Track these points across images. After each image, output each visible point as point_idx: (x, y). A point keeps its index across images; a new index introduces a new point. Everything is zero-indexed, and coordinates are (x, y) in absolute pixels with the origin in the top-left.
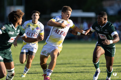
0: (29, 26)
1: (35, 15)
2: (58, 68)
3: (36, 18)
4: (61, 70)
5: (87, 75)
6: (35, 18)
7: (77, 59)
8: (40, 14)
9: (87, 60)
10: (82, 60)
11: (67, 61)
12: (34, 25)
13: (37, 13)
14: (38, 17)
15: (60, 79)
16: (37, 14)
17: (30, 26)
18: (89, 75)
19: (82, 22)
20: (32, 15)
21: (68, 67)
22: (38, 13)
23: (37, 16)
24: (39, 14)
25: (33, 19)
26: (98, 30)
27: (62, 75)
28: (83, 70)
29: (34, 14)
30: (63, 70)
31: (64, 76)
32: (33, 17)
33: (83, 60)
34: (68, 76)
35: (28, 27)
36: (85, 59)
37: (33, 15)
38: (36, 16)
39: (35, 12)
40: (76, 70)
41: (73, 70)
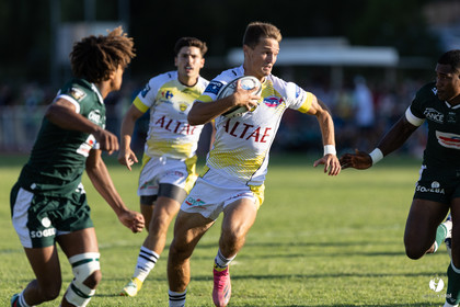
0: (168, 95)
1: (186, 56)
2: (257, 261)
3: (193, 66)
4: (266, 268)
5: (368, 289)
6: (187, 67)
7: (327, 226)
8: (205, 49)
9: (367, 230)
10: (347, 230)
11: (288, 236)
12: (185, 91)
13: (193, 45)
14: (197, 62)
15: (264, 303)
16: (196, 51)
17: (172, 96)
18: (373, 288)
19: (349, 86)
20: (176, 56)
21: (294, 259)
22: (197, 46)
23: (194, 57)
24: (202, 49)
25: (181, 69)
26: (439, 118)
27: (273, 290)
28: (353, 267)
29: (183, 50)
30: (276, 268)
31: (280, 291)
32: (179, 61)
33: (352, 231)
34: (295, 291)
35: (164, 99)
36: (357, 226)
37: (179, 55)
38: (191, 59)
39: (187, 44)
40: (326, 269)
41: (312, 268)
